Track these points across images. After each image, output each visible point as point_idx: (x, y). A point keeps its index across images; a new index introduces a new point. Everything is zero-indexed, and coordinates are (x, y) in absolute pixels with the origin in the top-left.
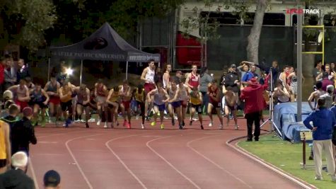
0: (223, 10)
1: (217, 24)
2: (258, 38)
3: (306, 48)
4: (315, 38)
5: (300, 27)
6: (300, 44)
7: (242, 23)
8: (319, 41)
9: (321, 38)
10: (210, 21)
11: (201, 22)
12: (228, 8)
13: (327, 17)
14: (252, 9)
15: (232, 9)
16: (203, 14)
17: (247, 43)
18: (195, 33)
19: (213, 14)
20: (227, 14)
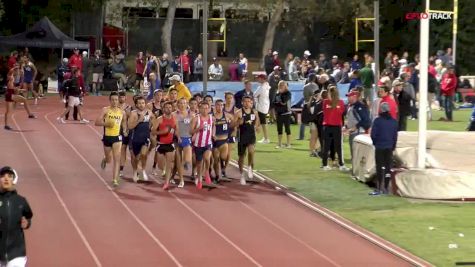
0: (141, 5)
1: (137, 17)
2: (171, 28)
3: (211, 37)
4: (217, 28)
5: (205, 19)
6: (205, 33)
7: (157, 17)
8: (222, 31)
9: (223, 29)
10: (131, 15)
11: (123, 16)
12: (145, 4)
13: (228, 11)
14: (165, 5)
15: (148, 5)
16: (125, 9)
17: (161, 33)
18: (119, 25)
19: (133, 9)
20: (145, 9)
